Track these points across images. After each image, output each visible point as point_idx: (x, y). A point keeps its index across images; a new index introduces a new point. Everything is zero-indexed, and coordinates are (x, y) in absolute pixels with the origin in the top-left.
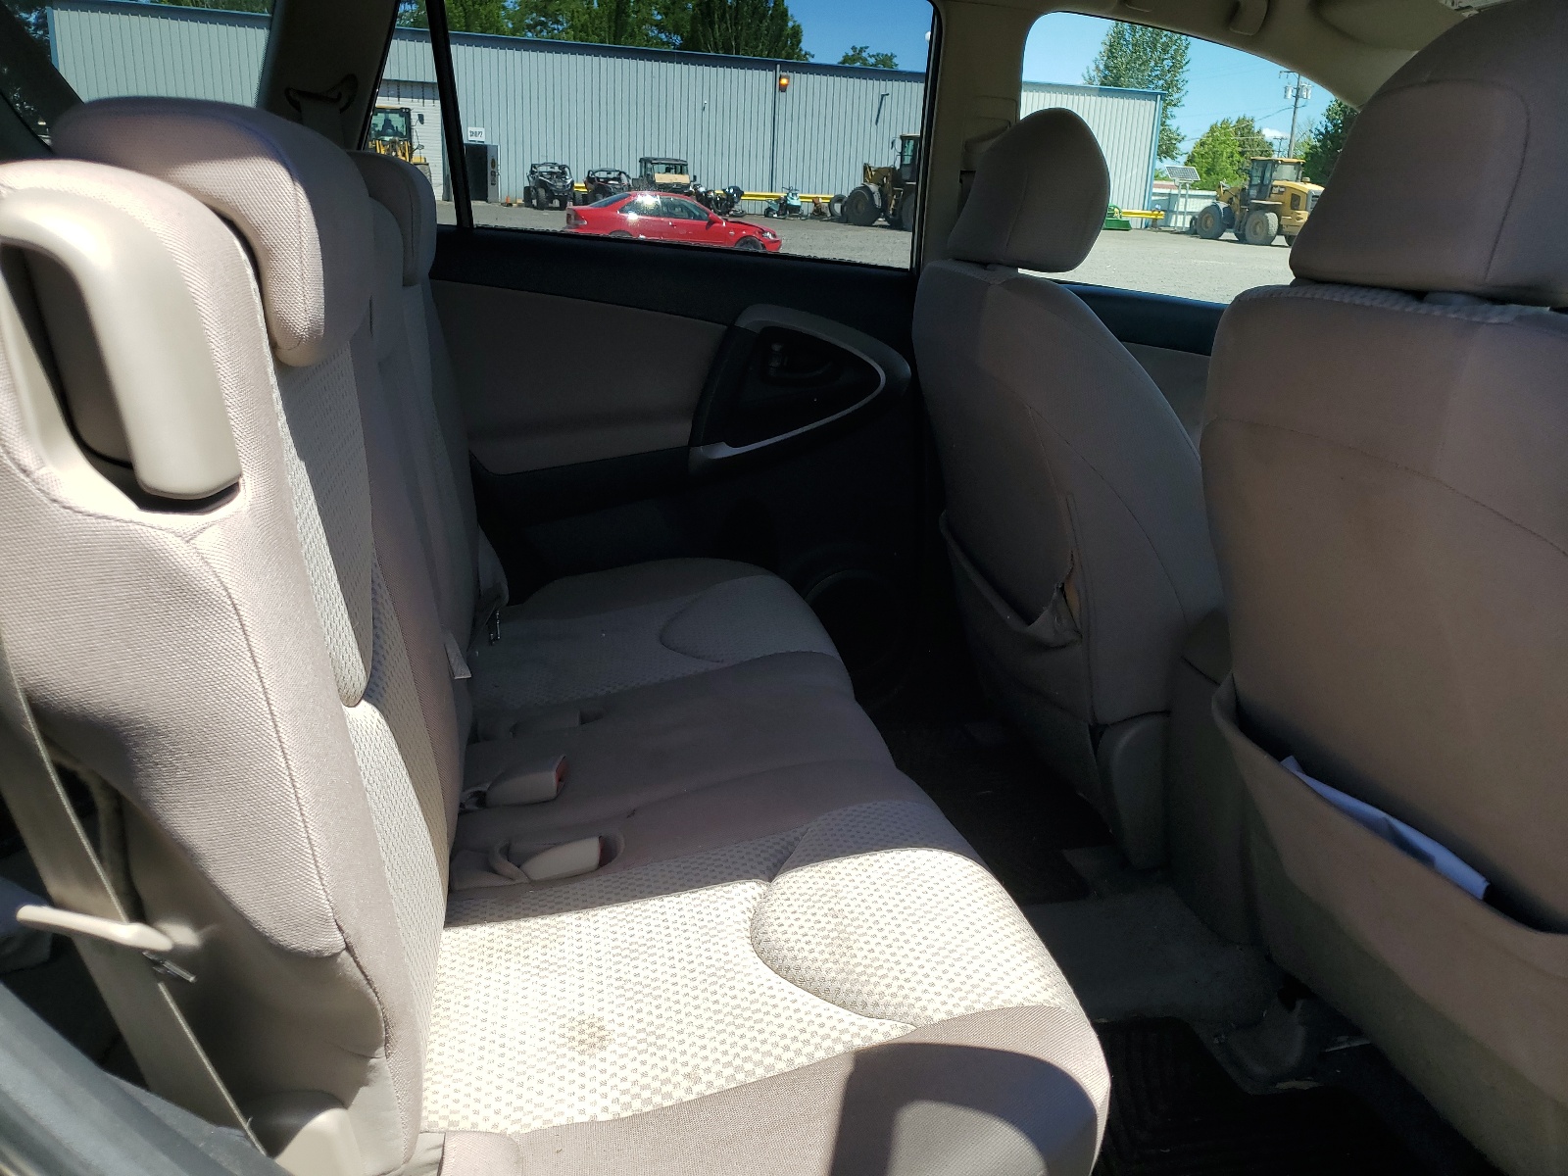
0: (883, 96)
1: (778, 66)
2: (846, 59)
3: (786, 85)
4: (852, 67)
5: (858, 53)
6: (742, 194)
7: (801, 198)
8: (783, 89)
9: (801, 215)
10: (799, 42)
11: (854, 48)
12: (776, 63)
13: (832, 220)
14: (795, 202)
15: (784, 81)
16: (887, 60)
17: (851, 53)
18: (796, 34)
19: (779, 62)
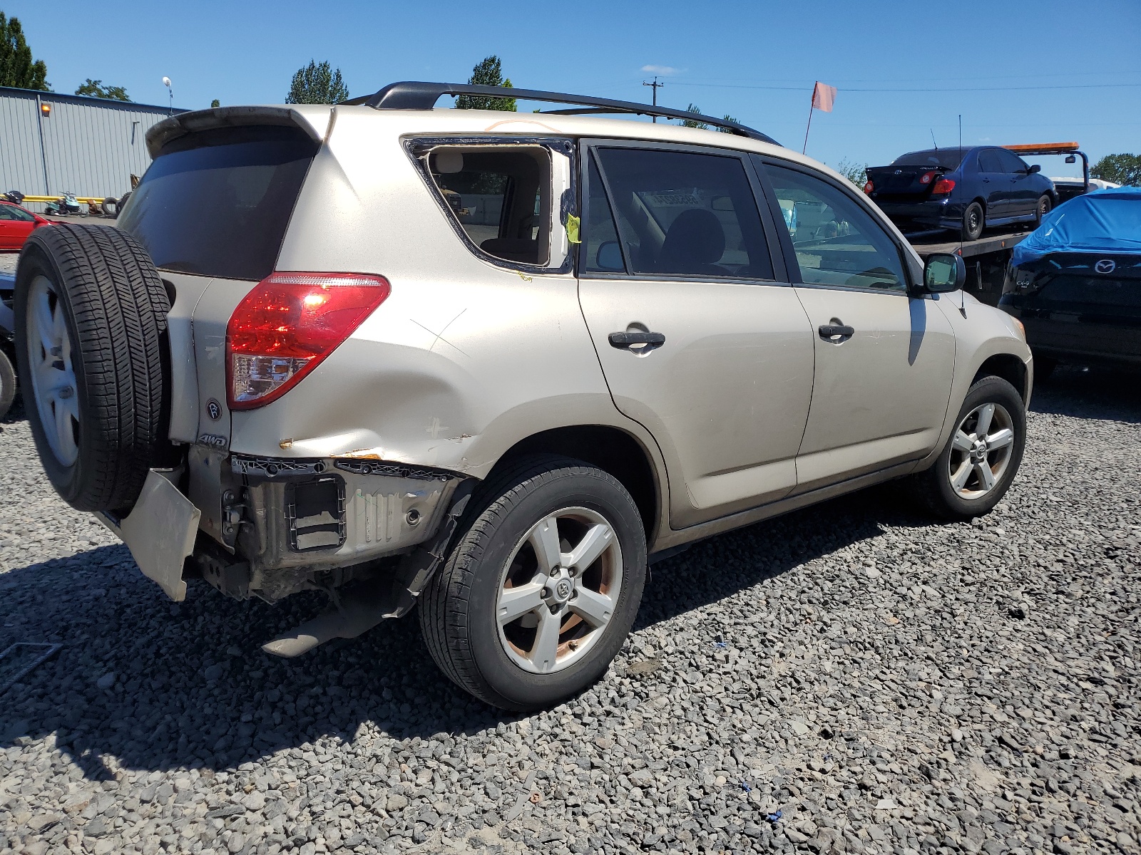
0: (134, 123)
1: (39, 96)
2: (82, 89)
3: (48, 112)
4: (90, 96)
5: (92, 86)
6: (23, 197)
7: (78, 200)
8: (46, 114)
9: (81, 214)
10: (44, 75)
11: (88, 81)
12: (36, 94)
13: (105, 217)
14: (74, 204)
15: (46, 108)
16: (119, 92)
17: (86, 84)
18: (40, 69)
19: (40, 93)
